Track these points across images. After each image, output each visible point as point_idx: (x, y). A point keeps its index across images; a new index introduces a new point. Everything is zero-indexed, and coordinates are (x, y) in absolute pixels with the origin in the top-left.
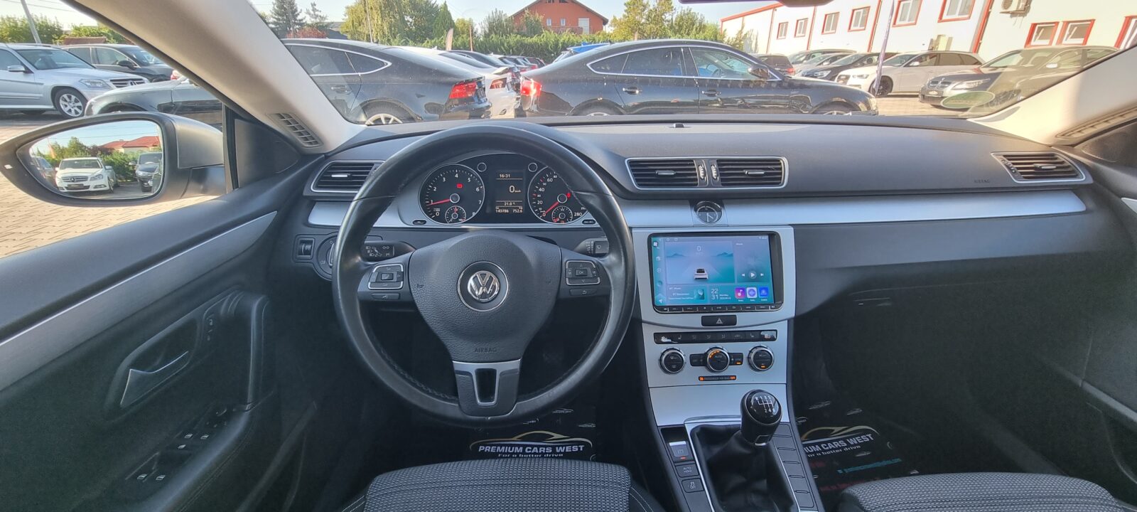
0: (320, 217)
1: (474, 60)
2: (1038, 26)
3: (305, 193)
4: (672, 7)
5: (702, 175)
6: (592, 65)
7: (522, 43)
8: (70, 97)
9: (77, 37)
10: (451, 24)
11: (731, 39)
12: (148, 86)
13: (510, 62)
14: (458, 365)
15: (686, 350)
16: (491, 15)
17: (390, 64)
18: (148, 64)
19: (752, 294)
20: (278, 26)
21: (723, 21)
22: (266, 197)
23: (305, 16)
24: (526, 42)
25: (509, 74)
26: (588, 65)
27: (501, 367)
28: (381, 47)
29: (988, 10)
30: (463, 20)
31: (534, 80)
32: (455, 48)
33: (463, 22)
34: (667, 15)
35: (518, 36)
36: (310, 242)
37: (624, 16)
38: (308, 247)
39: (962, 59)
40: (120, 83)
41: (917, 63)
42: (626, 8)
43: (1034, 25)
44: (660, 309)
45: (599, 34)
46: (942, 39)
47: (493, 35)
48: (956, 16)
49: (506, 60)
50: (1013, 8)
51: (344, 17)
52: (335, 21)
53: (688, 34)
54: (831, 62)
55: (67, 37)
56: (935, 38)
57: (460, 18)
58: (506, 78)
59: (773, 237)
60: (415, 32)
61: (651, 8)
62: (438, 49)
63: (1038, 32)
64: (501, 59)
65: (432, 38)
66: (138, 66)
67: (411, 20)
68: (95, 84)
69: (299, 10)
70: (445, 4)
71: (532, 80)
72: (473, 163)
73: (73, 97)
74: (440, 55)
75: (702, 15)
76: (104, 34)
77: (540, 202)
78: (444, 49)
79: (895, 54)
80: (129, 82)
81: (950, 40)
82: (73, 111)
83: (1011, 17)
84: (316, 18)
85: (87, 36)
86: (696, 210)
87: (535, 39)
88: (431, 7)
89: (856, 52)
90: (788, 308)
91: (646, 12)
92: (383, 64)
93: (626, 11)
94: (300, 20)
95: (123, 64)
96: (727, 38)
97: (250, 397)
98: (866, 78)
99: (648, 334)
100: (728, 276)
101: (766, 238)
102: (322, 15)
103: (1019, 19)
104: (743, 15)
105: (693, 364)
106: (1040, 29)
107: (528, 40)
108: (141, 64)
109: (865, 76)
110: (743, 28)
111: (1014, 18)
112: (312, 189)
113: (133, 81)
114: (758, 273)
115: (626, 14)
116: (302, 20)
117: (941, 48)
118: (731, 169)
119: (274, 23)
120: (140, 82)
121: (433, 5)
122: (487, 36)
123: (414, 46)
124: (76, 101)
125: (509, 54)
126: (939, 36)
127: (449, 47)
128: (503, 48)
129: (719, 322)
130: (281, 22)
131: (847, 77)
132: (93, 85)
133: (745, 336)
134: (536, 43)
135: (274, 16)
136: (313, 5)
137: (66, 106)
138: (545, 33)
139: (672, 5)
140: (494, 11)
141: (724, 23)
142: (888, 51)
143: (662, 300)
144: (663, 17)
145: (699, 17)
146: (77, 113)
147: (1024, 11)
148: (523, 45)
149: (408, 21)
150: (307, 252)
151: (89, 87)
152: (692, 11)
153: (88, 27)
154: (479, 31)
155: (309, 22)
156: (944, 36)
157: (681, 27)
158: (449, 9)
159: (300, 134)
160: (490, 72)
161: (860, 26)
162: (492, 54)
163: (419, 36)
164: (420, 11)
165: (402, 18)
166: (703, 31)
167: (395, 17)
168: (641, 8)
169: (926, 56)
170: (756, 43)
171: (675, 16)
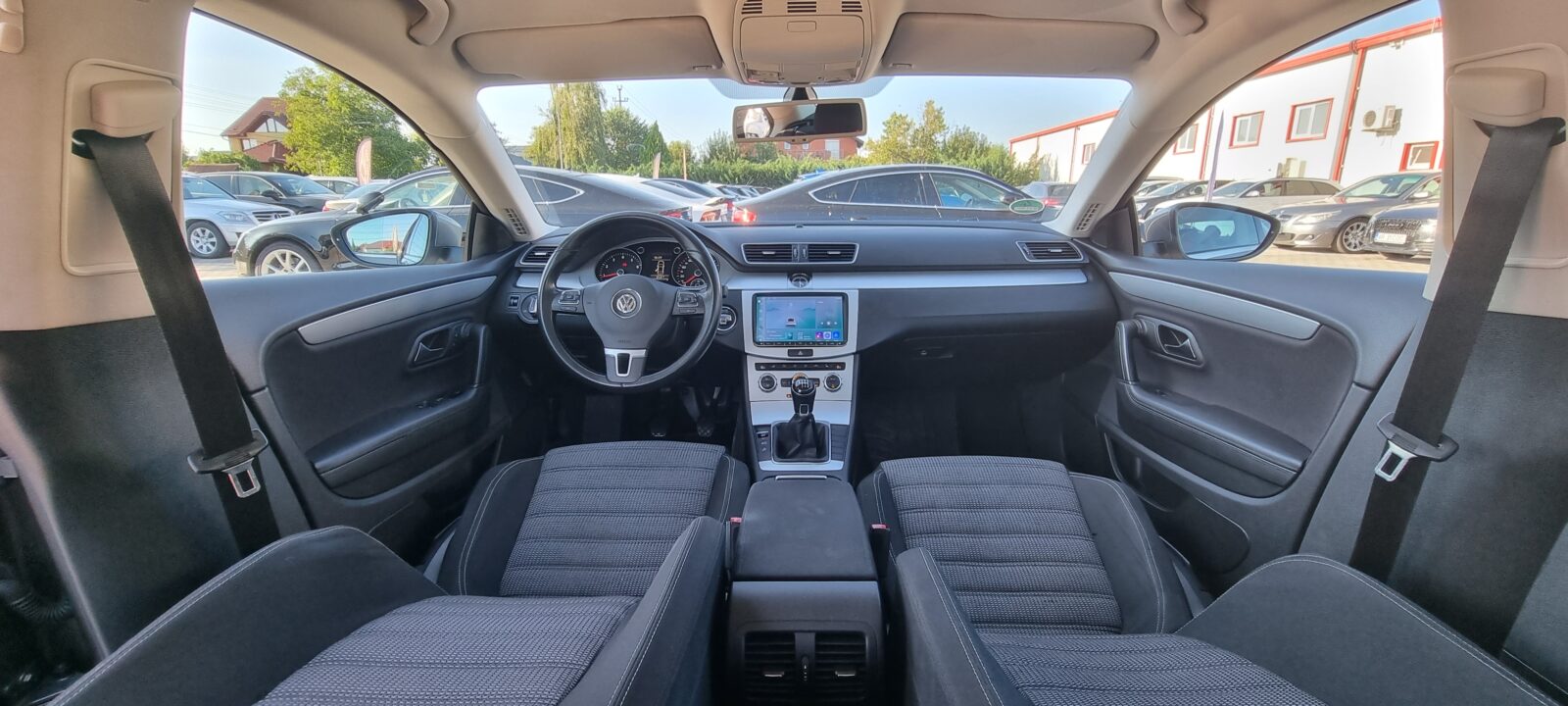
0: (525, 282)
1: (686, 190)
2: (1413, 147)
3: (516, 265)
4: (944, 126)
5: (795, 253)
6: (815, 194)
7: (751, 171)
8: (203, 232)
9: (205, 164)
10: (663, 148)
11: (1022, 164)
12: (295, 218)
13: (730, 192)
14: (608, 352)
15: (779, 375)
16: (712, 138)
17: (582, 192)
18: (295, 195)
19: (828, 336)
21: (1012, 142)
22: (492, 265)
24: (756, 169)
25: (725, 205)
26: (810, 193)
27: (633, 354)
28: (573, 174)
29: (1347, 127)
30: (678, 143)
31: (748, 209)
32: (661, 175)
33: (679, 146)
34: (937, 135)
35: (747, 162)
36: (517, 298)
37: (883, 137)
38: (516, 301)
39: (1317, 188)
40: (263, 216)
41: (1256, 193)
42: (886, 128)
43: (1408, 146)
44: (757, 343)
45: (850, 159)
46: (1292, 162)
47: (715, 161)
48: (1308, 135)
49: (726, 190)
50: (1377, 125)
51: (529, 140)
52: (518, 145)
53: (966, 159)
54: (1149, 192)
55: (192, 164)
56: (1284, 162)
57: (675, 140)
58: (720, 210)
59: (844, 296)
60: (617, 158)
61: (917, 126)
62: (640, 176)
63: (1414, 154)
64: (719, 189)
65: (637, 164)
66: (284, 197)
67: (612, 143)
68: (235, 217)
70: (656, 124)
71: (745, 210)
72: (634, 247)
73: (208, 231)
74: (643, 183)
75: (983, 135)
76: (238, 161)
77: (682, 276)
78: (651, 177)
79: (1228, 182)
80: (273, 215)
81: (1303, 165)
82: (205, 247)
83: (1378, 136)
85: (217, 162)
86: (791, 280)
87: (768, 165)
88: (639, 128)
89: (1182, 179)
90: (852, 346)
91: (911, 132)
92: (575, 192)
93: (885, 131)
95: (268, 194)
96: (1018, 163)
97: (477, 381)
99: (751, 363)
100: (811, 324)
101: (841, 298)
103: (1388, 138)
104: (1038, 135)
105: (783, 386)
106: (1416, 150)
107: (758, 167)
108: (288, 194)
110: (1038, 151)
111: (1381, 138)
112: (521, 263)
113: (278, 214)
114: (832, 322)
115: (885, 135)
117: (1293, 173)
118: (818, 251)
120: (285, 214)
121: (641, 124)
122: (707, 161)
123: (615, 173)
124: (211, 236)
125: (734, 183)
126: (1289, 160)
127: (656, 175)
128: (725, 175)
129: (800, 353)
132: (233, 218)
133: (822, 367)
134: (769, 170)
137: (198, 242)
138: (780, 158)
139: (944, 123)
140: (717, 132)
141: (1014, 145)
142: (1219, 178)
143: (761, 338)
144: (933, 137)
145: (980, 137)
146: (208, 249)
147: (1393, 128)
148: (753, 173)
149: (609, 145)
150: (515, 305)
151: (228, 220)
152: (970, 130)
153: (218, 153)
154: (698, 157)
156: (1295, 159)
157: (956, 150)
158: (660, 130)
159: (516, 225)
160: (699, 203)
161: (1188, 147)
162: (709, 183)
163: (619, 164)
164: (624, 132)
165: (602, 140)
166: (985, 156)
167: (593, 140)
168: (903, 127)
169: (1270, 185)
170: (1056, 169)
171: (948, 136)
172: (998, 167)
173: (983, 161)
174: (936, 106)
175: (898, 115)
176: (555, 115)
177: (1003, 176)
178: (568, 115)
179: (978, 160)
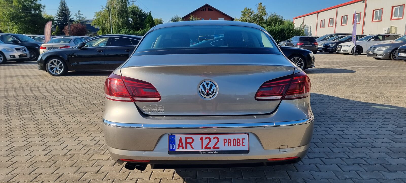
4: (266, 13)
10: (153, 22)
11: (297, 28)
16: (173, 18)
20: (59, 22)
23: (73, 16)
34: (263, 17)
37: (242, 18)
41: (373, 40)
42: (242, 14)
46: (393, 28)
48: (397, 18)
51: (94, 18)
53: (274, 26)
54: (338, 39)
56: (390, 28)
60: (134, 26)
61: (255, 13)
67: (131, 20)
69: (71, 14)
70: (150, 12)
75: (281, 16)
81: (396, 28)
84: (80, 18)
88: (142, 14)
91: (253, 15)
93: (242, 15)
94: (71, 19)
96: (295, 27)
98: (349, 47)
102: (83, 17)
104: (304, 16)
109: (349, 46)
110: (303, 22)
115: (242, 17)
116: (72, 19)
117: (393, 32)
119: (57, 20)
121: (143, 12)
126: (391, 27)
130: (61, 20)
131: (341, 46)
135: (57, 17)
136: (79, 11)
139: (266, 12)
140: (175, 16)
141: (295, 20)
149: (130, 20)
152: (276, 15)
155: (76, 20)
156: (394, 26)
157: (271, 22)
164: (136, 16)
165: (128, 19)
166: (282, 25)
167: (124, 19)
168: (249, 13)
169: (382, 37)
170: (311, 30)
171: (267, 17)
172: (287, 29)
173: (281, 27)
174: (263, 5)
175: (247, 9)
176: (108, 9)
177: (289, 33)
178: (114, 9)
179: (279, 27)
